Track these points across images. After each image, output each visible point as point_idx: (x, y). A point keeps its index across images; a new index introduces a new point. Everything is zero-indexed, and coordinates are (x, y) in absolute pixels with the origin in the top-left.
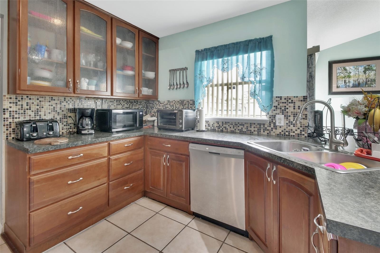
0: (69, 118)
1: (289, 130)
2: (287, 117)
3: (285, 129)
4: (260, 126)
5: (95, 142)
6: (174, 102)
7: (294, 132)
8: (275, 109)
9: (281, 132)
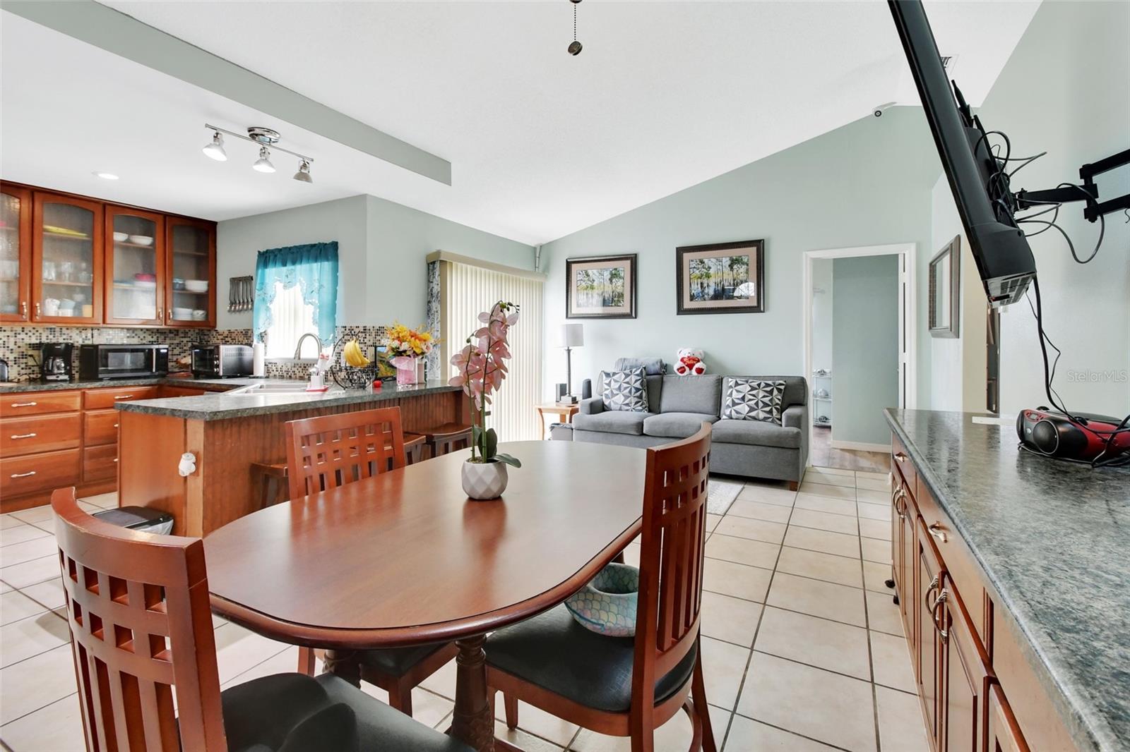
0: (29, 358)
5: (56, 388)
6: (236, 333)
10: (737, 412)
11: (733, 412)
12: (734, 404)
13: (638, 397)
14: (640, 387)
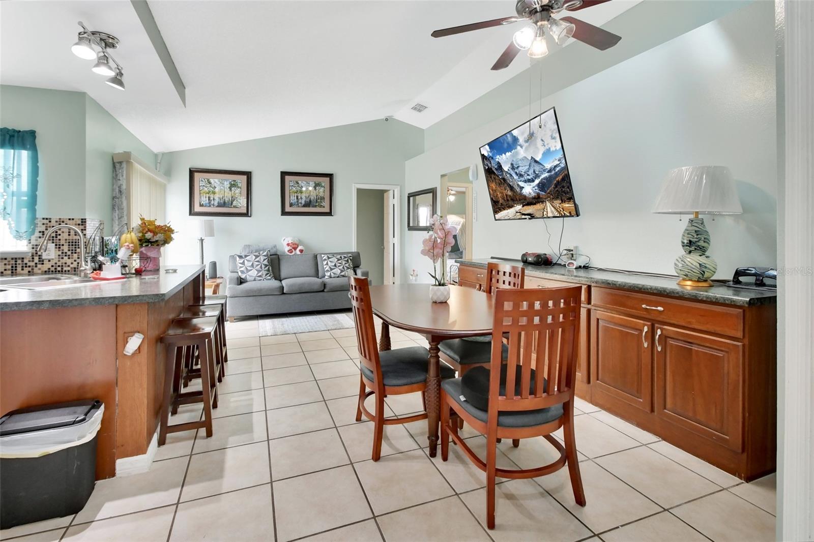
1: (62, 263)
2: (58, 247)
3: (56, 263)
4: (16, 261)
7: (69, 266)
8: (41, 236)
9: (50, 267)
10: (334, 274)
11: (332, 274)
12: (331, 269)
13: (267, 271)
14: (267, 264)
